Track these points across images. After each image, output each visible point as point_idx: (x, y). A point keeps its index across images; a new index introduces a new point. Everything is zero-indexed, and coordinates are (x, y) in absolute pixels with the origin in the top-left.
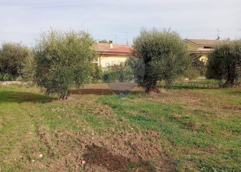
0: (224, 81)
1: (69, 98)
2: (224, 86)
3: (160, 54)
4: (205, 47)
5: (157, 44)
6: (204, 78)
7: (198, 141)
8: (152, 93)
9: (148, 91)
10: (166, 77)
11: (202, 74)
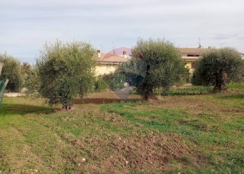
0: (212, 87)
1: (73, 108)
3: (158, 63)
4: (188, 55)
5: (155, 54)
6: (191, 85)
7: (217, 139)
9: (146, 98)
10: (165, 84)
11: (188, 81)
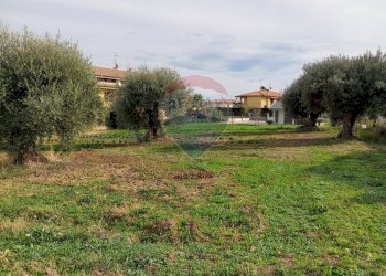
0: (144, 132)
2: (146, 140)
3: (45, 82)
8: (31, 165)
11: (100, 122)
